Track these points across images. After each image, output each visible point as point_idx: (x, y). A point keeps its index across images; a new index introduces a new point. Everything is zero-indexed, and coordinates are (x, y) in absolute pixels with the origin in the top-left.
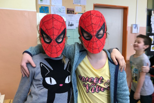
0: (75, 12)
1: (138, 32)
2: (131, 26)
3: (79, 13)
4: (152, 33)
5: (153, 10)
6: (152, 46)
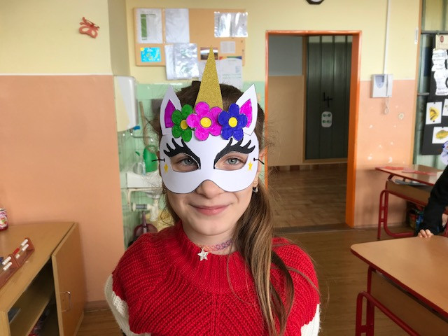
0: (219, 55)
1: (390, 93)
2: (370, 80)
3: (228, 57)
4: (437, 94)
5: (440, 34)
6: (436, 130)
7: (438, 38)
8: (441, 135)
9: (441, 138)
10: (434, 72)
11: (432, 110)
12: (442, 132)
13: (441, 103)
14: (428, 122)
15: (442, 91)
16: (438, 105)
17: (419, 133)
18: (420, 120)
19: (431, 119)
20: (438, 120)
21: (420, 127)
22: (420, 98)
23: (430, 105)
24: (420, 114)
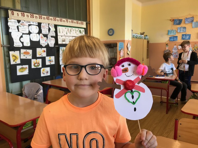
4: (14, 46)
5: (11, 10)
6: (18, 67)
7: (10, 12)
8: (22, 70)
9: (22, 72)
10: (11, 33)
11: (13, 56)
12: (22, 68)
13: (18, 52)
14: (12, 63)
15: (18, 44)
16: (17, 53)
17: (8, 70)
18: (7, 62)
19: (14, 61)
20: (18, 62)
21: (8, 66)
22: (5, 48)
23: (11, 53)
24: (7, 58)
